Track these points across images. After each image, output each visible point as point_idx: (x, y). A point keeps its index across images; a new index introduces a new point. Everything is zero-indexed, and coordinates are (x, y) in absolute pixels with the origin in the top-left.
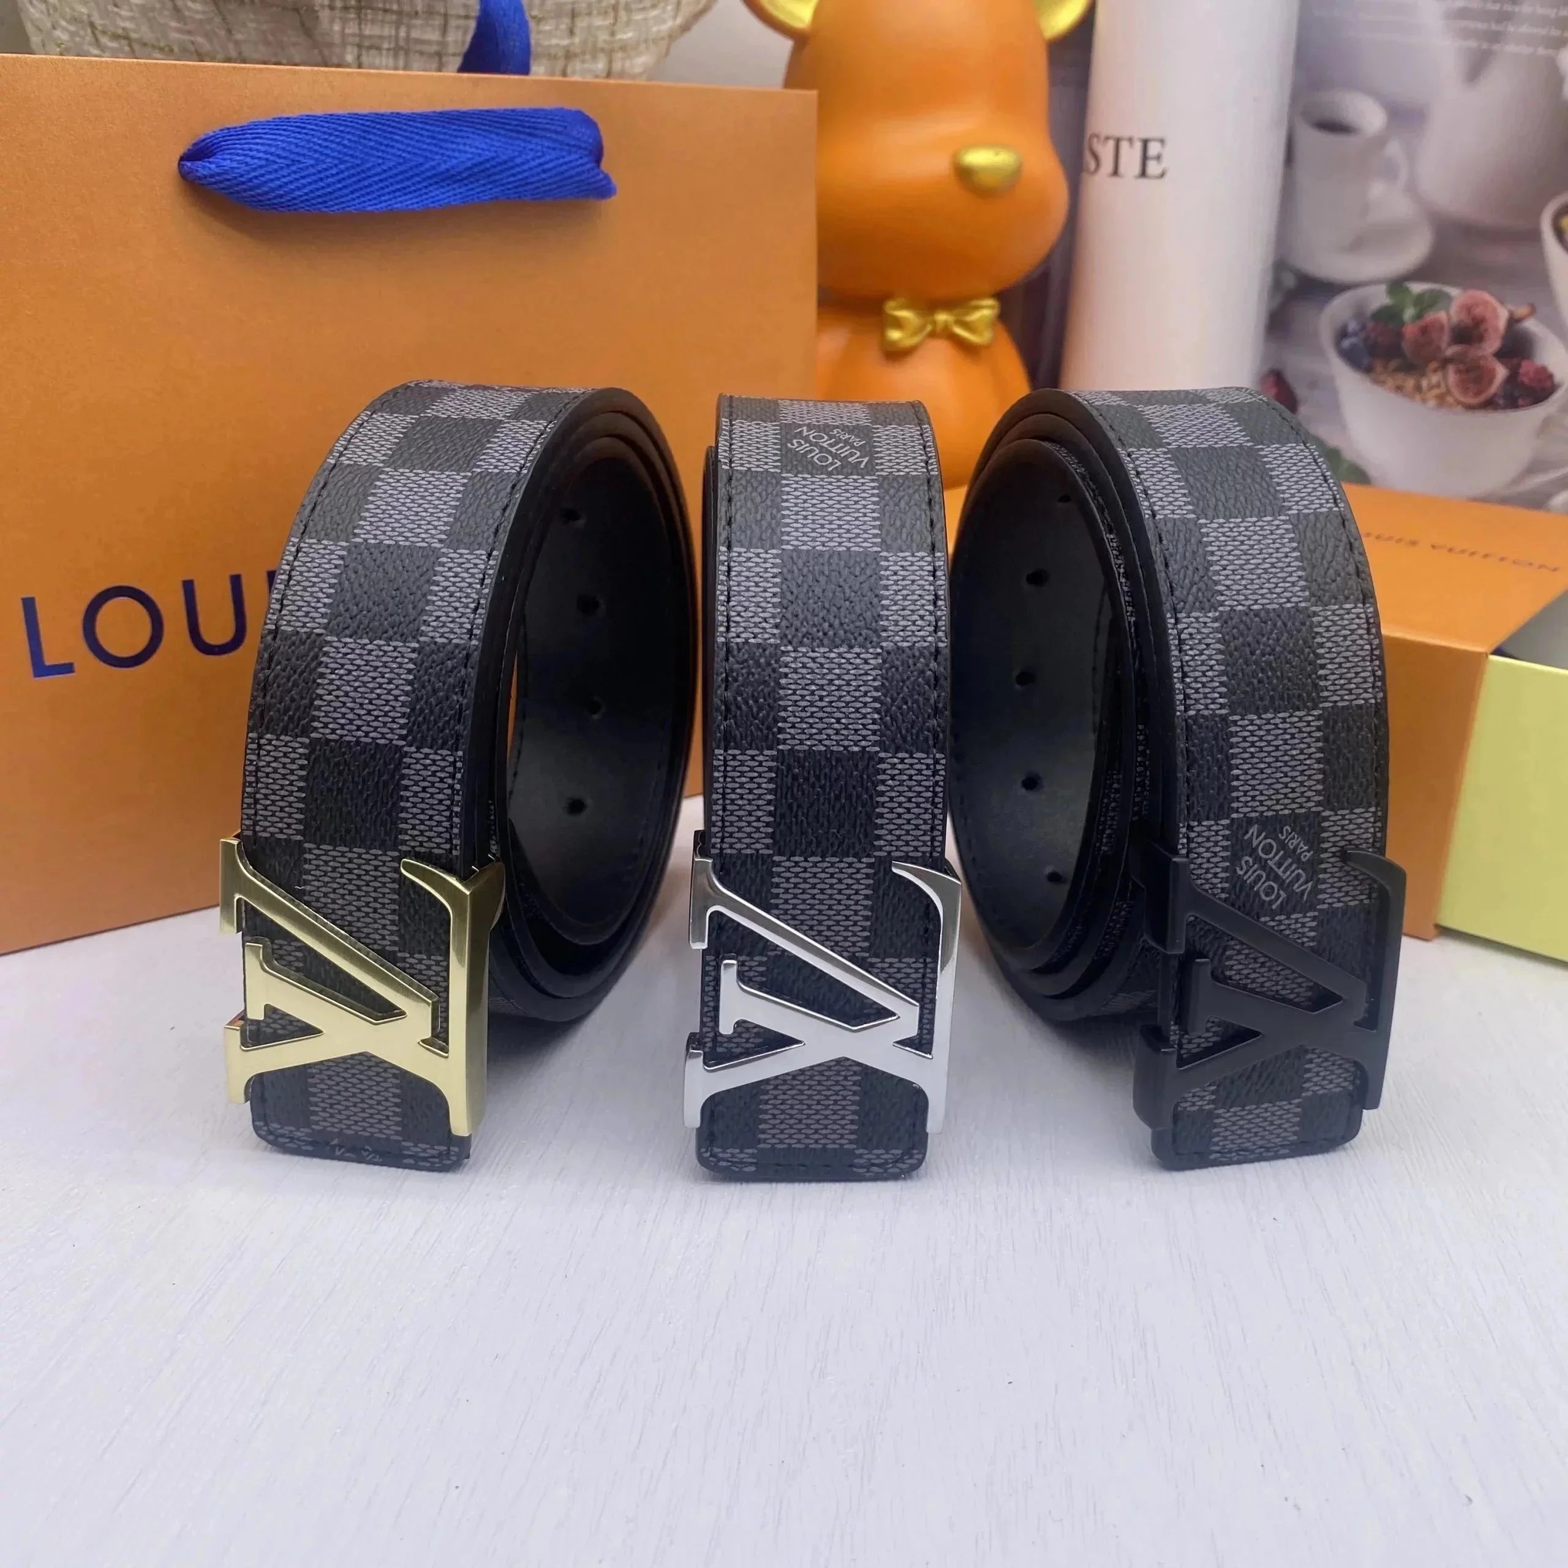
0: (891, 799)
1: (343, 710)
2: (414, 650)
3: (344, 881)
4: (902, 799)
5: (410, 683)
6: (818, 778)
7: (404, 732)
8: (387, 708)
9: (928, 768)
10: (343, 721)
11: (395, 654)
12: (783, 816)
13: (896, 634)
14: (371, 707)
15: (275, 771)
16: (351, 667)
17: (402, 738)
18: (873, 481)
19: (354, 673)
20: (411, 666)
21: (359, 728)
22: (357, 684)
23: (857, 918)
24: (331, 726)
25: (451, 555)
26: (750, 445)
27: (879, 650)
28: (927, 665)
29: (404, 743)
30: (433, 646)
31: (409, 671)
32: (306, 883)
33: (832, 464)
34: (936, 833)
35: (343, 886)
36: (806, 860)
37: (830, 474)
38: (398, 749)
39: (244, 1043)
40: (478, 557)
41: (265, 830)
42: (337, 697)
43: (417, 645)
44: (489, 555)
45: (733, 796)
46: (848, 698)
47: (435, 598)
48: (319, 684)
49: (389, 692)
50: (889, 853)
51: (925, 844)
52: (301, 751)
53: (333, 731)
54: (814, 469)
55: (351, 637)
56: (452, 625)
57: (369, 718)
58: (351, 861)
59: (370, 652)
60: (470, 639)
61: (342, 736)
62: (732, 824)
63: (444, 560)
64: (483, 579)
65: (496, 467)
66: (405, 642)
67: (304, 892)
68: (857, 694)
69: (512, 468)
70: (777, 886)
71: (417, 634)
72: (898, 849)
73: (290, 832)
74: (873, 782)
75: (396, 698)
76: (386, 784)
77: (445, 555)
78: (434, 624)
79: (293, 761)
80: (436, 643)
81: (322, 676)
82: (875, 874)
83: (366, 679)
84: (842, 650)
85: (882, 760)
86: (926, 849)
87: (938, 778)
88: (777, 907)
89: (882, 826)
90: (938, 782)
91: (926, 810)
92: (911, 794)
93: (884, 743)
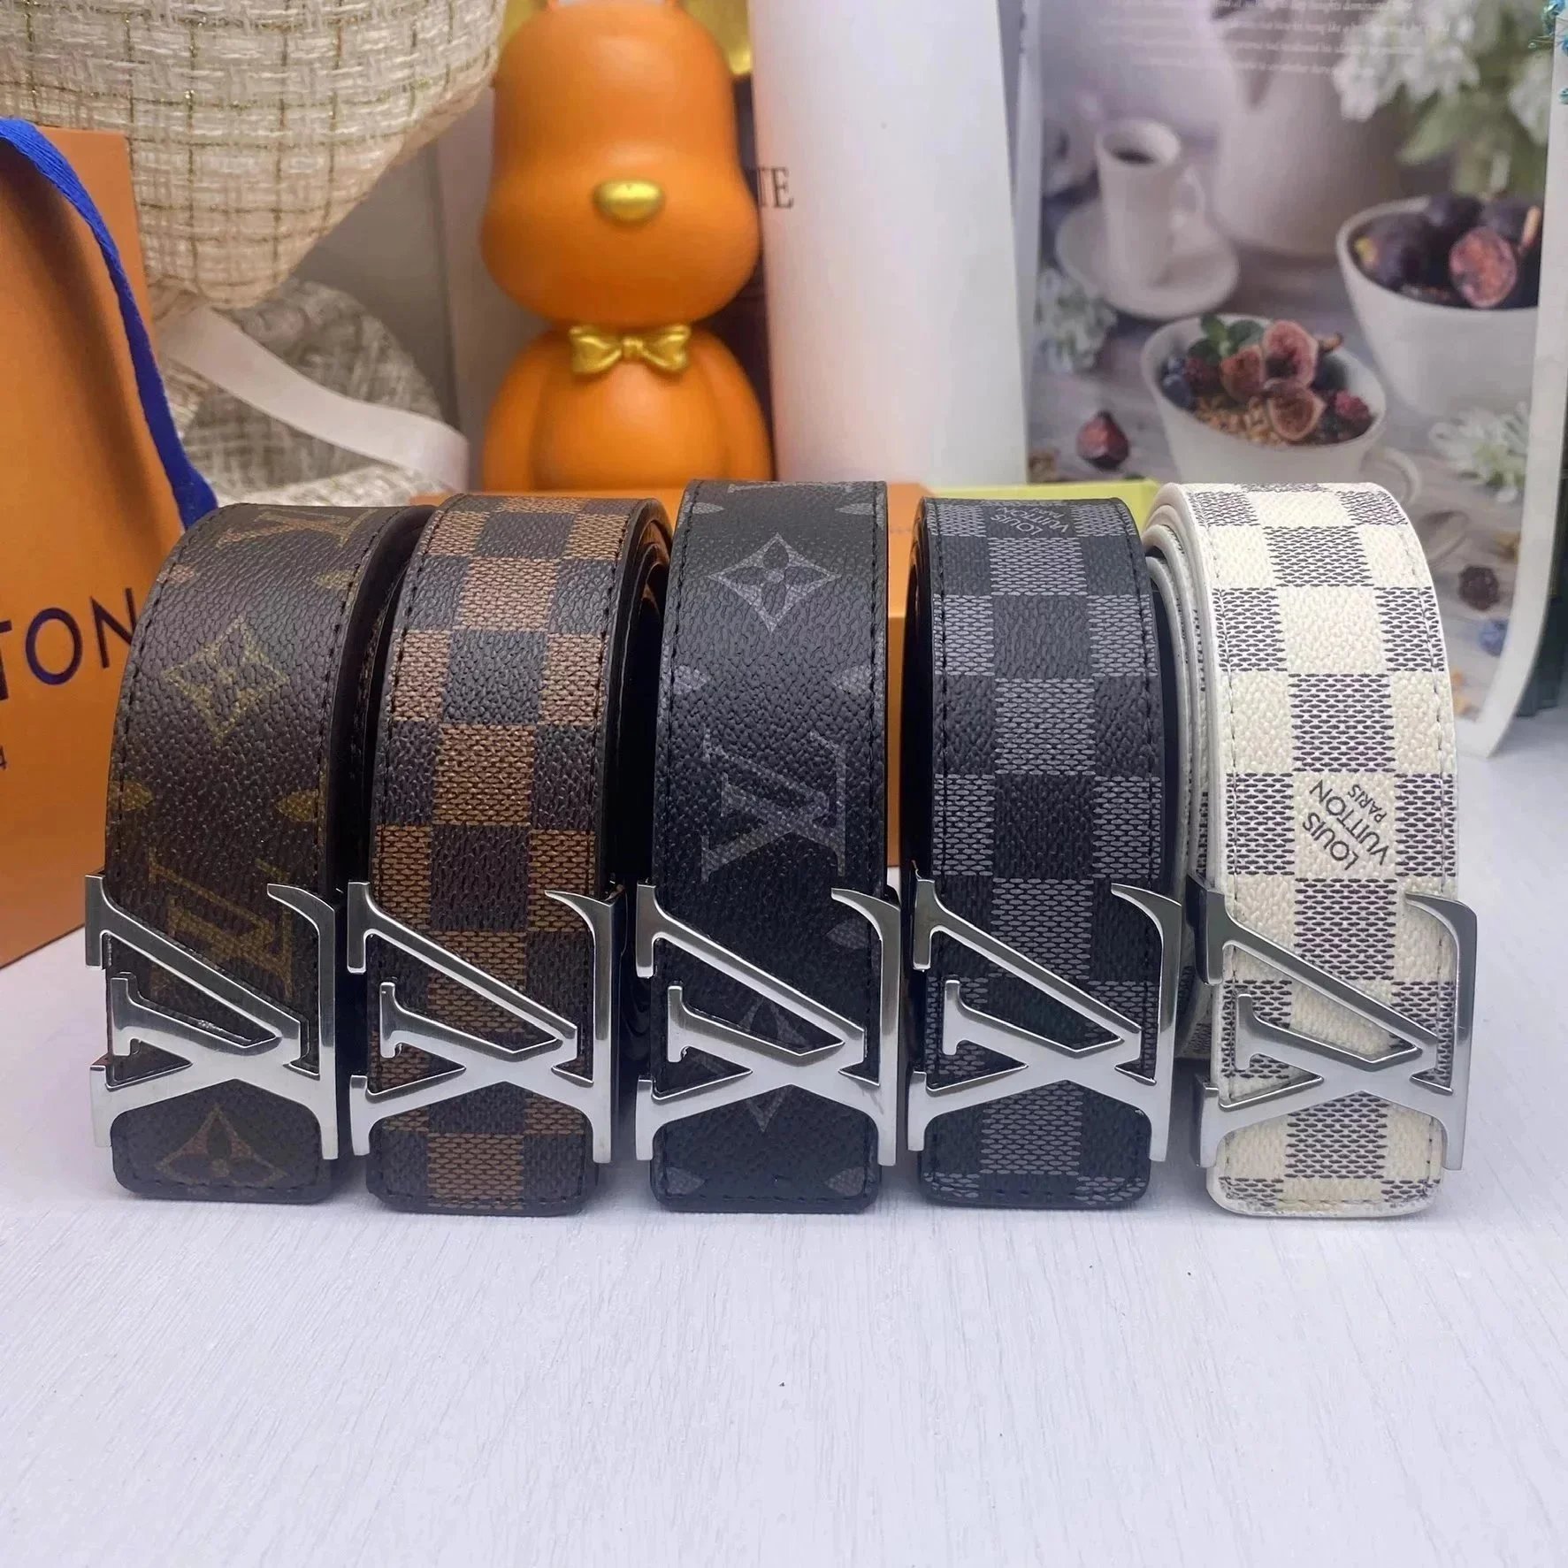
0: (1109, 821)
13: (1107, 665)
27: (1091, 681)
28: (1139, 694)
36: (1025, 882)
51: (1143, 866)
62: (952, 846)
68: (1072, 721)
70: (998, 907)
72: (1116, 871)
74: (1090, 805)
82: (1095, 896)
84: (1055, 680)
85: (1099, 784)
86: (1145, 871)
87: (1154, 801)
88: (997, 928)
89: (1100, 849)
90: (1154, 805)
91: (1144, 833)
92: (1128, 817)
93: (1100, 767)
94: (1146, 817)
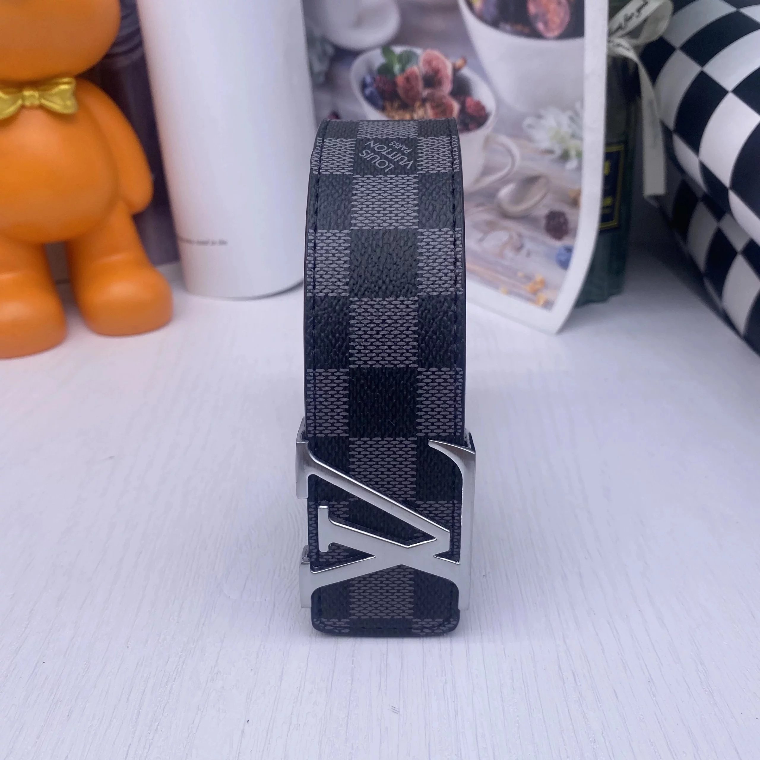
0: (427, 398)
4: (434, 398)
6: (377, 386)
9: (451, 378)
12: (355, 412)
13: (428, 286)
18: (415, 178)
23: (407, 476)
27: (416, 298)
28: (449, 307)
33: (388, 167)
34: (458, 420)
36: (371, 440)
37: (386, 174)
45: (321, 400)
46: (396, 332)
50: (427, 433)
51: (450, 427)
54: (375, 171)
62: (321, 418)
68: (402, 329)
70: (353, 457)
72: (432, 431)
74: (414, 388)
82: (418, 447)
84: (391, 299)
85: (420, 373)
86: (451, 431)
87: (458, 384)
88: (353, 470)
89: (421, 417)
90: (458, 386)
91: (450, 405)
92: (440, 395)
93: (421, 361)
94: (452, 395)
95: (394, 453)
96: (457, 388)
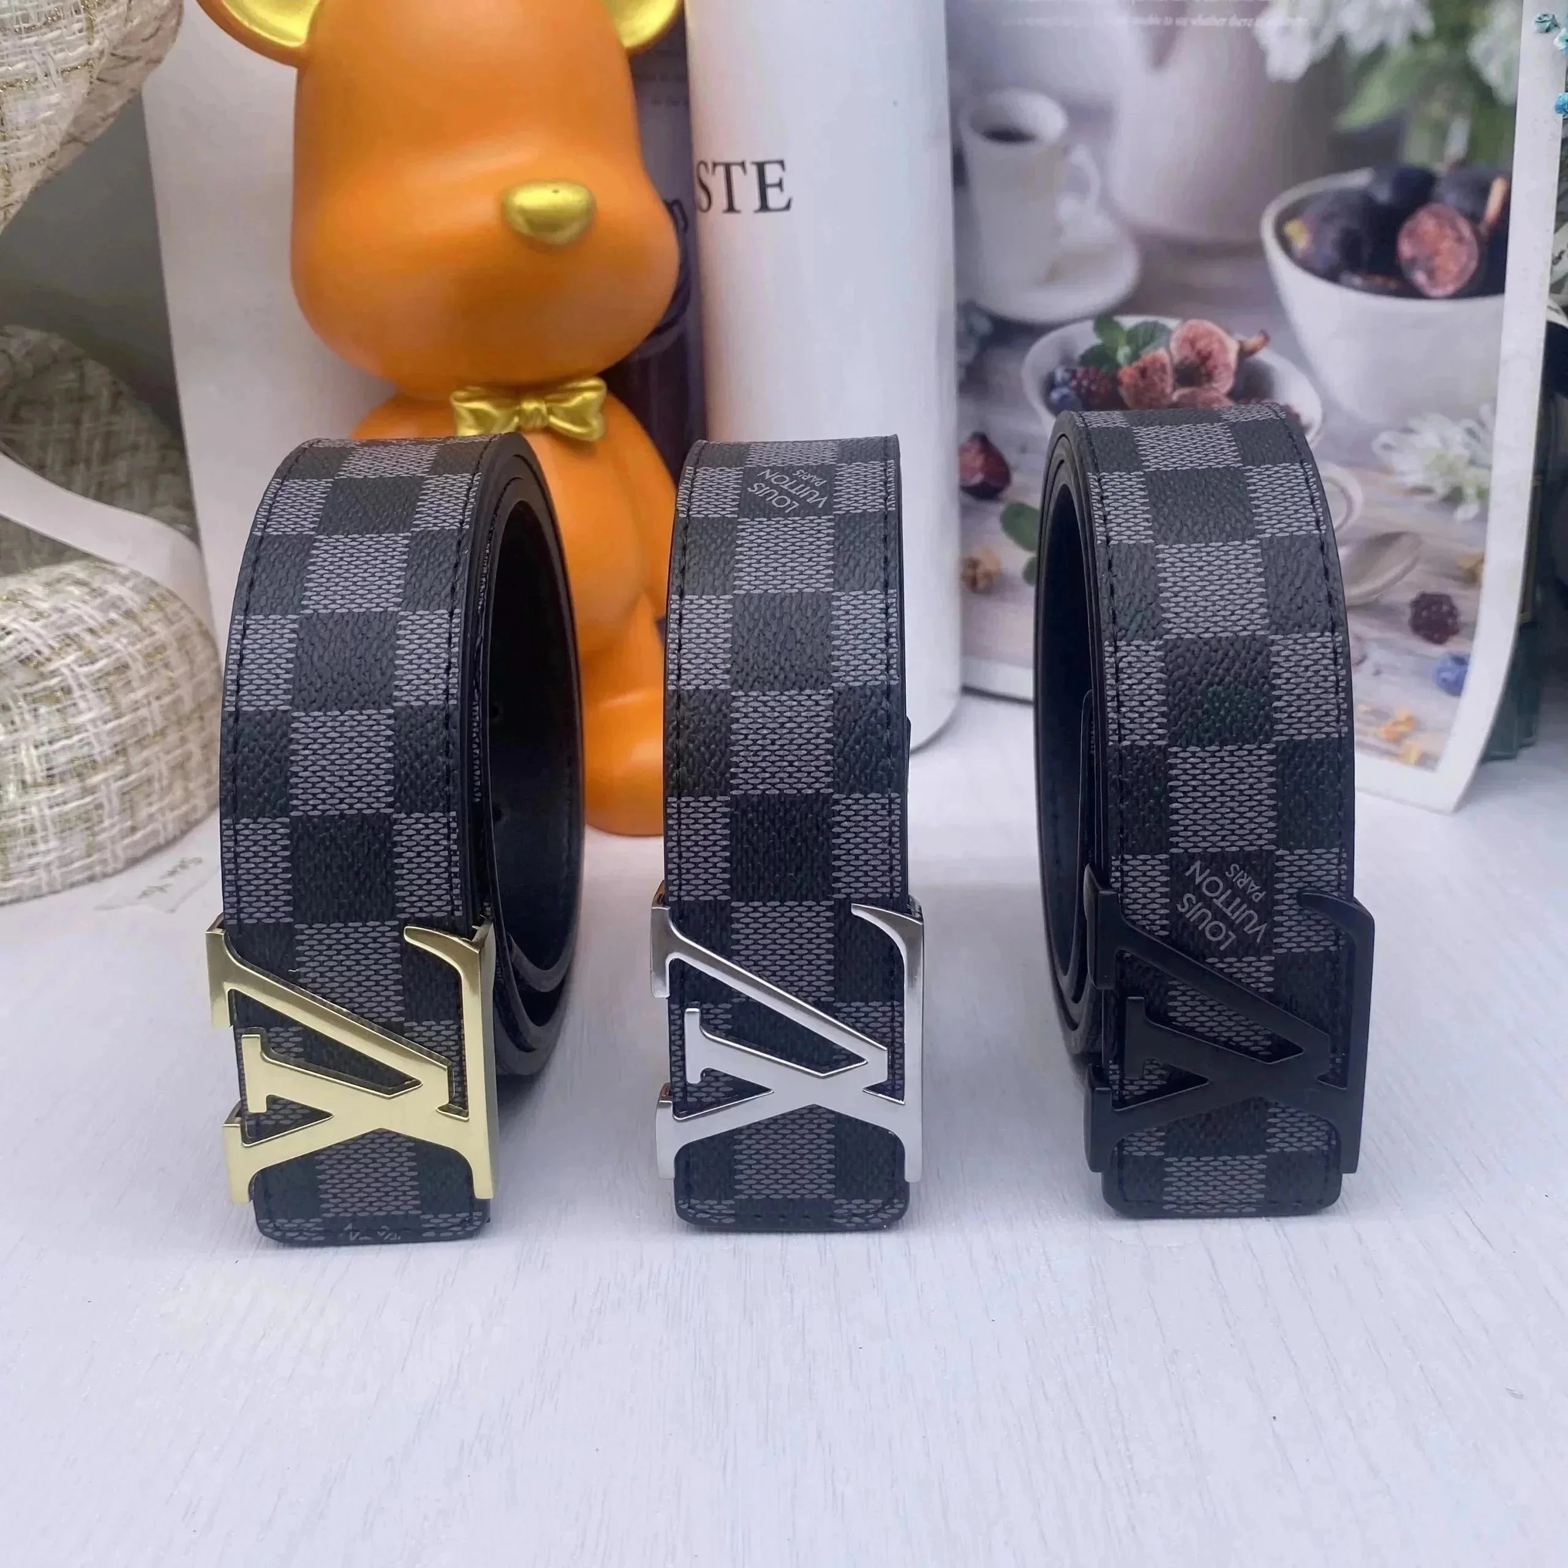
0: (848, 841)
1: (323, 785)
2: (389, 717)
3: (341, 957)
4: (858, 840)
5: (389, 749)
6: (773, 821)
7: (391, 799)
8: (370, 778)
9: (883, 808)
10: (323, 796)
11: (371, 722)
12: (740, 862)
13: (848, 674)
14: (352, 778)
15: (256, 854)
16: (324, 741)
17: (390, 805)
18: (829, 520)
19: (329, 746)
20: (390, 733)
21: (342, 801)
22: (333, 757)
23: (819, 962)
24: (311, 802)
25: (410, 618)
26: (709, 492)
27: (830, 691)
28: (879, 704)
29: (392, 810)
30: (410, 710)
31: (388, 738)
32: (301, 964)
33: (790, 506)
34: (895, 873)
35: (340, 963)
36: (765, 905)
37: (786, 516)
38: (388, 816)
39: (245, 1140)
40: (440, 616)
41: (251, 916)
42: (314, 772)
43: (391, 711)
44: (451, 614)
45: (689, 844)
46: (800, 741)
47: (402, 662)
48: (292, 762)
49: (369, 761)
50: (848, 895)
51: (884, 885)
52: (282, 831)
53: (315, 807)
54: (769, 512)
55: (319, 710)
56: (426, 687)
57: (351, 790)
58: (347, 936)
59: (342, 724)
60: (447, 699)
61: (324, 811)
62: (688, 871)
63: (403, 623)
64: (450, 638)
65: (435, 525)
66: (379, 709)
67: (298, 975)
68: (809, 736)
69: (452, 524)
70: (737, 932)
71: (390, 700)
72: (857, 890)
73: (279, 915)
74: (828, 825)
75: (378, 767)
76: (377, 855)
77: (404, 618)
78: (407, 688)
79: (274, 843)
80: (412, 707)
81: (295, 752)
82: (835, 917)
83: (342, 751)
84: (793, 692)
85: (837, 802)
86: (885, 890)
87: (893, 817)
89: (839, 869)
90: (894, 821)
91: (883, 851)
92: (867, 835)
93: (838, 784)
94: (886, 834)
95: (800, 925)
96: (893, 823)
